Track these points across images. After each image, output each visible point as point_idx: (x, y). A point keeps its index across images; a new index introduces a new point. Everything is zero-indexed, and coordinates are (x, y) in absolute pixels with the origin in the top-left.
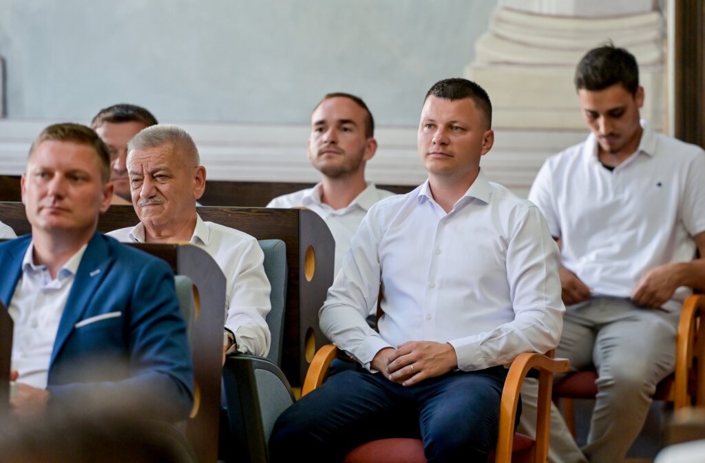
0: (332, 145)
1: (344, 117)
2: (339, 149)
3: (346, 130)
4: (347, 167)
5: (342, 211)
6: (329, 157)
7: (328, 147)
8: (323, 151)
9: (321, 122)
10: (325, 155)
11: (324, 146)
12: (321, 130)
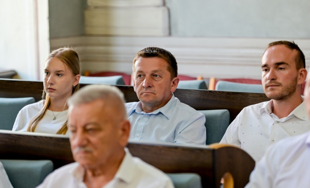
0: (273, 81)
1: (279, 61)
2: (277, 83)
3: (281, 69)
4: (285, 93)
5: (284, 119)
6: (272, 90)
7: (270, 82)
8: (268, 86)
9: (265, 66)
10: (269, 88)
11: (268, 81)
12: (266, 70)
